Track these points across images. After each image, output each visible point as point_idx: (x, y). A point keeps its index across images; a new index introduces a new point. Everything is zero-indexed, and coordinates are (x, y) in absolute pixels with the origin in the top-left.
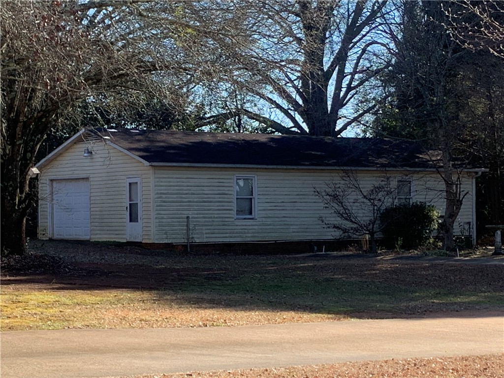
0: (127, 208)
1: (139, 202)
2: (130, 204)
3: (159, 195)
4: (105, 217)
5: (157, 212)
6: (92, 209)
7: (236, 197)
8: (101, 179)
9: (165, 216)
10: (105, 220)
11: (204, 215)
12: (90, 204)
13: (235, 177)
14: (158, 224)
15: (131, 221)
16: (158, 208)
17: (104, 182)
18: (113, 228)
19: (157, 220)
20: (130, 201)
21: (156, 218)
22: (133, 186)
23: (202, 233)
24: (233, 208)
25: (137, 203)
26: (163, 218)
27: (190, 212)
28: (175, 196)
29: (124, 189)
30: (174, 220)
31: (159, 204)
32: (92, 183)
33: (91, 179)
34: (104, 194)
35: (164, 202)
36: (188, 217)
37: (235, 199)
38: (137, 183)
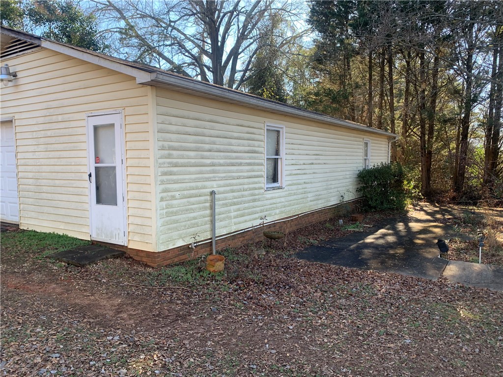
0: (90, 175)
1: (117, 164)
2: (96, 168)
3: (166, 152)
4: (45, 189)
5: (163, 186)
6: (20, 175)
7: (266, 157)
8: (34, 121)
9: (177, 194)
10: (44, 196)
11: (231, 187)
12: (17, 166)
13: (266, 126)
14: (165, 211)
15: (99, 201)
16: (165, 178)
17: (41, 127)
18: (62, 212)
19: (164, 203)
20: (96, 163)
21: (162, 199)
22: (102, 133)
23: (230, 218)
24: (263, 173)
25: (114, 168)
26: (173, 198)
27: (214, 184)
28: (192, 154)
29: (83, 138)
30: (192, 200)
31: (166, 169)
32: (18, 129)
33: (17, 123)
34: (42, 147)
35: (176, 165)
36: (213, 193)
37: (266, 159)
38: (112, 125)
